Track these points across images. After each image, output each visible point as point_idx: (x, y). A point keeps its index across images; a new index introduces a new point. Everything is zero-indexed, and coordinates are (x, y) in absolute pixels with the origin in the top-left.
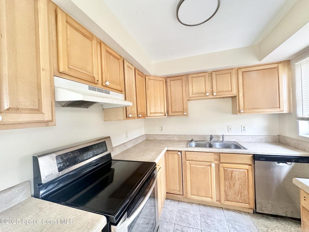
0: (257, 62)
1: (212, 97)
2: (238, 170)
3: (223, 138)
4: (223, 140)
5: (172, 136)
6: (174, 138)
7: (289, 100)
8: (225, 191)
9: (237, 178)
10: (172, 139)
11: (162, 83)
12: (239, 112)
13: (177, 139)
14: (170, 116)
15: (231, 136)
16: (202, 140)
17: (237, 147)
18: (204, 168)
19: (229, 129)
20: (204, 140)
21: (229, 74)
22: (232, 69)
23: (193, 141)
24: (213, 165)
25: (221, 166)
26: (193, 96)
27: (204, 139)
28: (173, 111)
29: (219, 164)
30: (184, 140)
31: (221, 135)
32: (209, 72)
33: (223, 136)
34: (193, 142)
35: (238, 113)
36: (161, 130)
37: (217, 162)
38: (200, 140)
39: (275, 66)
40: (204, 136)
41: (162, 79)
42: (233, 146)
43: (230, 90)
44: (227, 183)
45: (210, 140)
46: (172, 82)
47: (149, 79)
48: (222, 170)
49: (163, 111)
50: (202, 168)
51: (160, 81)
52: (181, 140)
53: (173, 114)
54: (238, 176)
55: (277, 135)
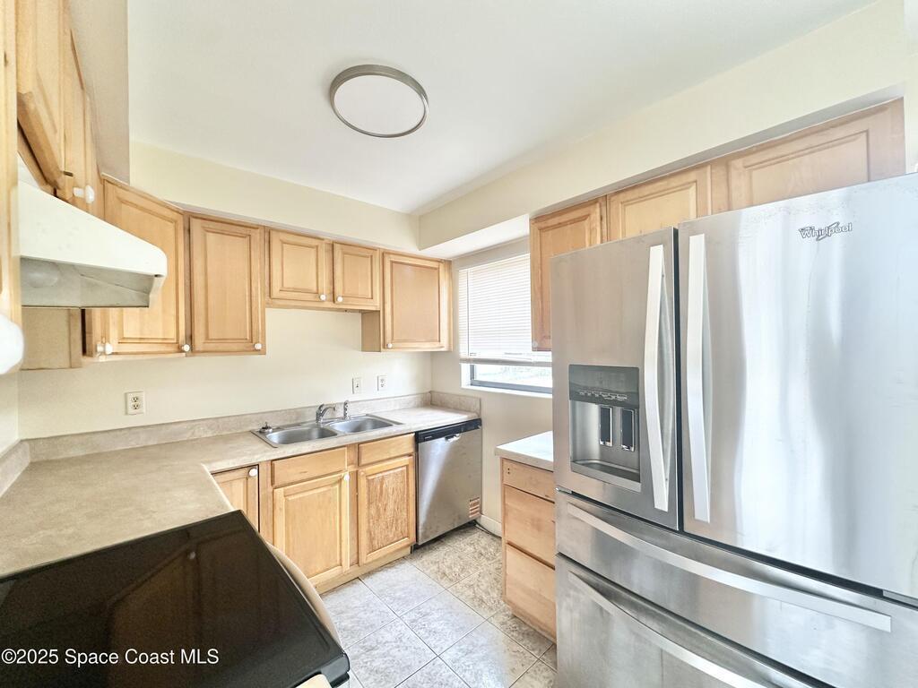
0: (414, 250)
1: (330, 305)
2: (391, 472)
3: (346, 409)
4: (345, 414)
5: (185, 426)
6: (193, 433)
7: (449, 329)
8: (369, 532)
9: (390, 491)
10: (187, 436)
11: (170, 228)
12: (384, 348)
13: (209, 434)
14: (199, 352)
15: (360, 403)
16: (292, 423)
17: (379, 423)
18: (324, 493)
19: (355, 386)
20: (299, 421)
21: (369, 259)
22: (375, 249)
23: (271, 430)
24: (347, 478)
25: (362, 473)
26: (283, 295)
27: (297, 419)
28: (213, 335)
29: (357, 471)
30: (234, 431)
31: (341, 404)
32: (326, 241)
33: (345, 404)
34: (269, 433)
35: (382, 349)
36: (131, 410)
37: (352, 469)
38: (288, 423)
39: (434, 265)
40: (298, 412)
41: (174, 215)
42: (369, 425)
43: (370, 296)
44: (373, 511)
45: (318, 419)
46: (211, 237)
47: (122, 201)
48: (363, 482)
49: (172, 335)
50: (319, 495)
51: (164, 218)
52: (225, 433)
53: (211, 346)
54: (394, 486)
55: (428, 391)
